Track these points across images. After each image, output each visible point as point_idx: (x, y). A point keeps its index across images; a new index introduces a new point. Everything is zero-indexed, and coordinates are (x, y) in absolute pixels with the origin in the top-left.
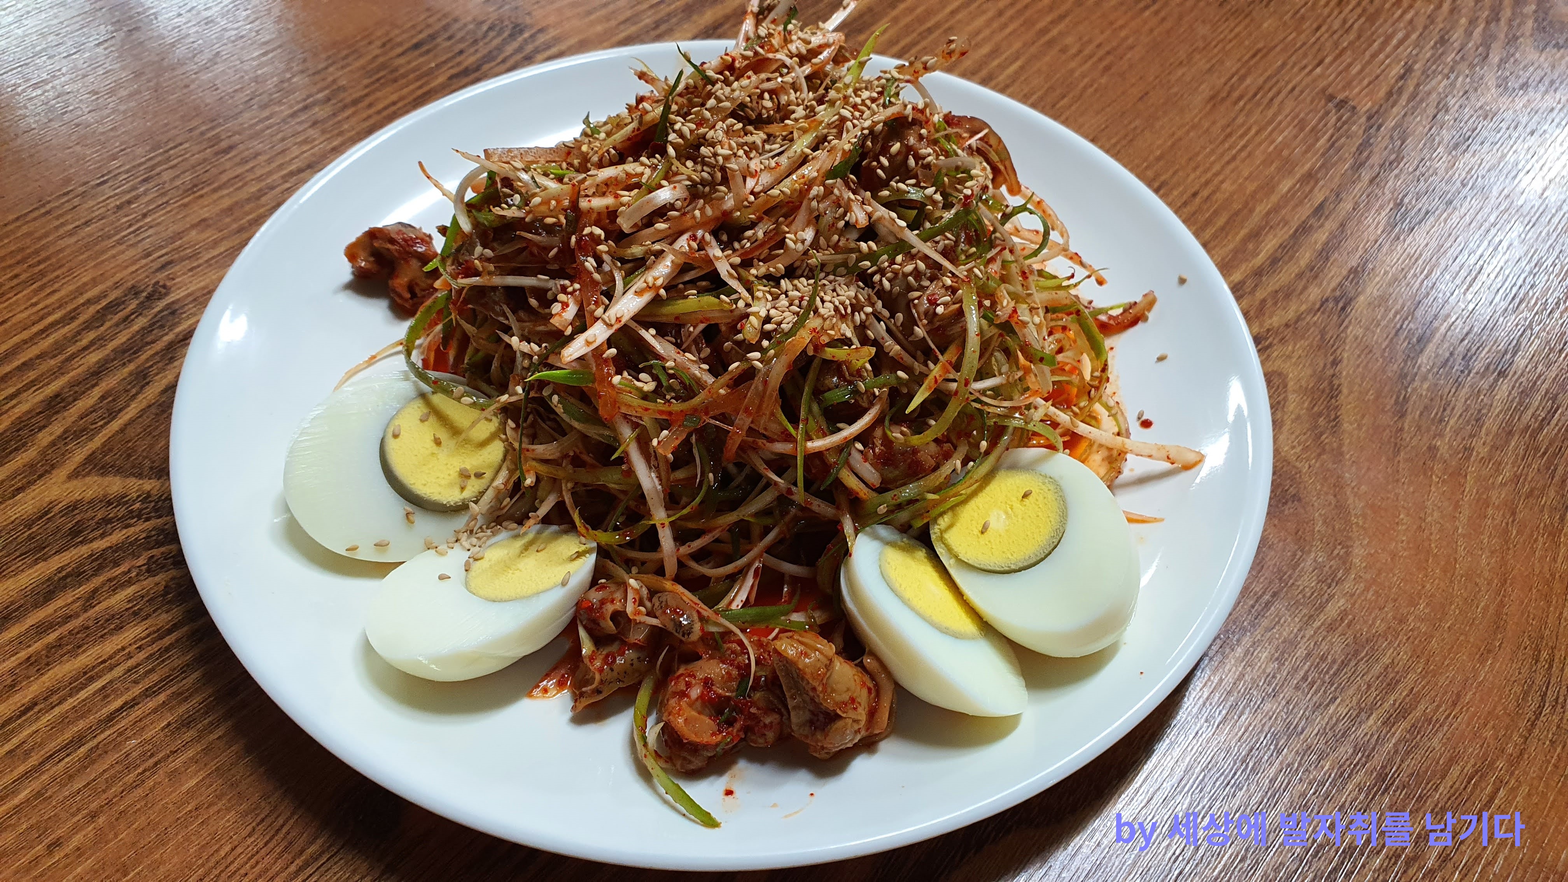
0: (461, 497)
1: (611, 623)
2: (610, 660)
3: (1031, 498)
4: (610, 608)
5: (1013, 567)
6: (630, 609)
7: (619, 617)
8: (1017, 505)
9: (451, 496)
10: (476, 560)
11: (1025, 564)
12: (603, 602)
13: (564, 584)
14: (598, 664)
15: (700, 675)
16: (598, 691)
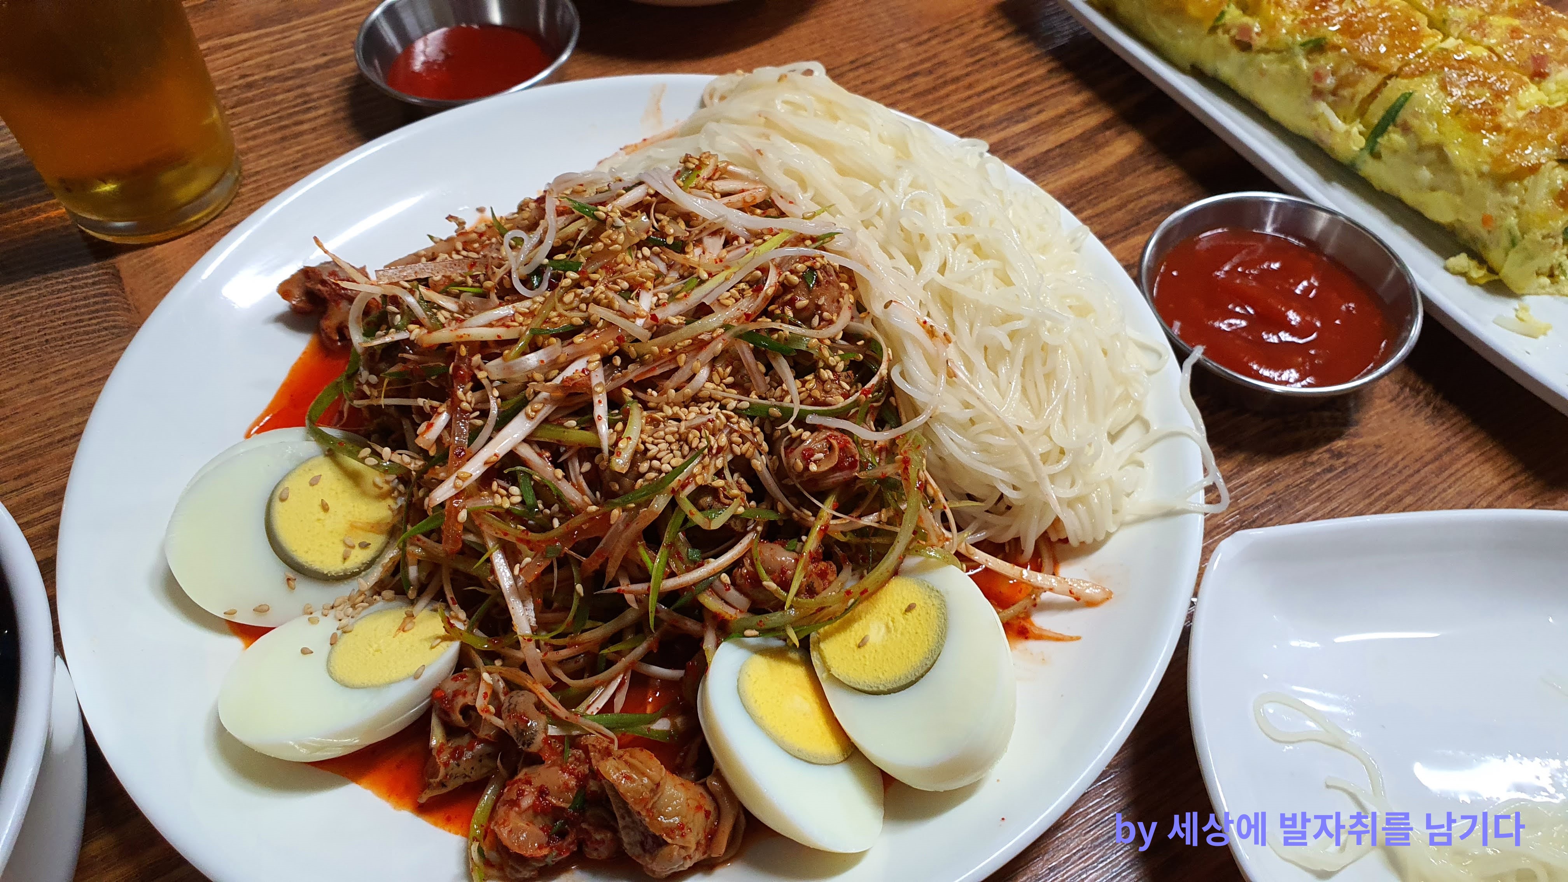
0: (343, 567)
1: (460, 717)
2: (456, 754)
3: (914, 612)
4: (461, 701)
5: (881, 688)
6: (480, 703)
7: (468, 710)
8: (900, 618)
9: (332, 564)
10: (345, 632)
11: (895, 686)
12: (456, 694)
13: (416, 676)
14: (444, 757)
15: (537, 782)
16: (442, 784)
